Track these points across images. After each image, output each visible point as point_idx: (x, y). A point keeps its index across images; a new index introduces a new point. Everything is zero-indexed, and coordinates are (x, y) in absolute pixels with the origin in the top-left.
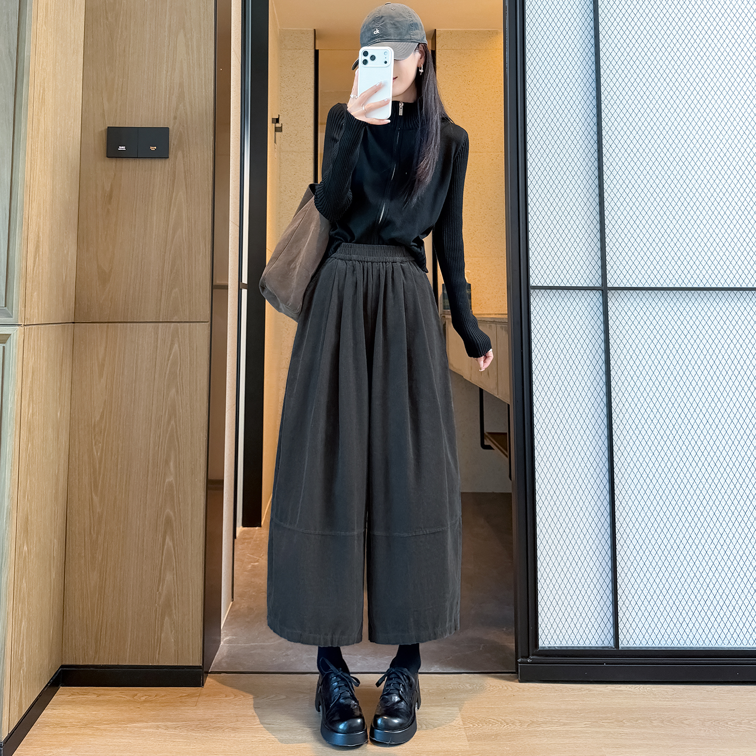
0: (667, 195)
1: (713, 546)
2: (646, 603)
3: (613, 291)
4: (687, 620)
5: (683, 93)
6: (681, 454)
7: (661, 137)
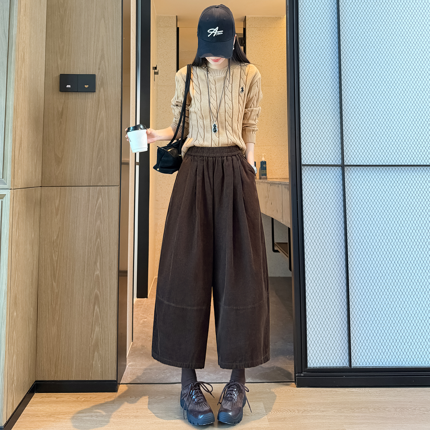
0: (375, 113)
1: (400, 309)
2: (365, 341)
3: (347, 167)
4: (387, 350)
5: (384, 55)
6: (383, 256)
7: (372, 80)
